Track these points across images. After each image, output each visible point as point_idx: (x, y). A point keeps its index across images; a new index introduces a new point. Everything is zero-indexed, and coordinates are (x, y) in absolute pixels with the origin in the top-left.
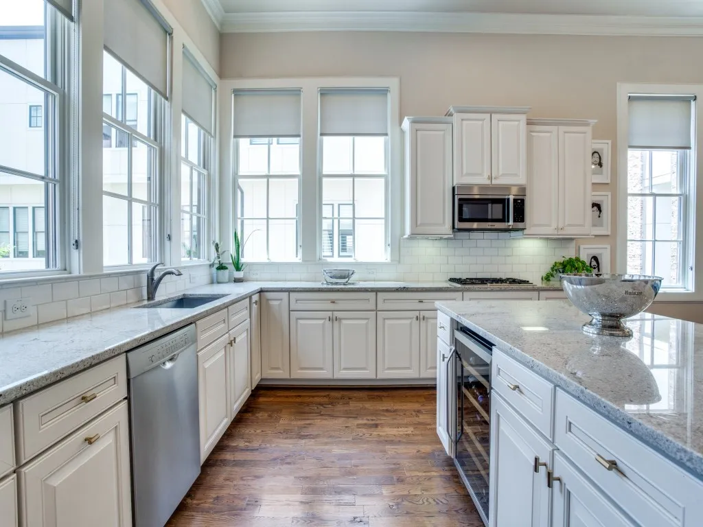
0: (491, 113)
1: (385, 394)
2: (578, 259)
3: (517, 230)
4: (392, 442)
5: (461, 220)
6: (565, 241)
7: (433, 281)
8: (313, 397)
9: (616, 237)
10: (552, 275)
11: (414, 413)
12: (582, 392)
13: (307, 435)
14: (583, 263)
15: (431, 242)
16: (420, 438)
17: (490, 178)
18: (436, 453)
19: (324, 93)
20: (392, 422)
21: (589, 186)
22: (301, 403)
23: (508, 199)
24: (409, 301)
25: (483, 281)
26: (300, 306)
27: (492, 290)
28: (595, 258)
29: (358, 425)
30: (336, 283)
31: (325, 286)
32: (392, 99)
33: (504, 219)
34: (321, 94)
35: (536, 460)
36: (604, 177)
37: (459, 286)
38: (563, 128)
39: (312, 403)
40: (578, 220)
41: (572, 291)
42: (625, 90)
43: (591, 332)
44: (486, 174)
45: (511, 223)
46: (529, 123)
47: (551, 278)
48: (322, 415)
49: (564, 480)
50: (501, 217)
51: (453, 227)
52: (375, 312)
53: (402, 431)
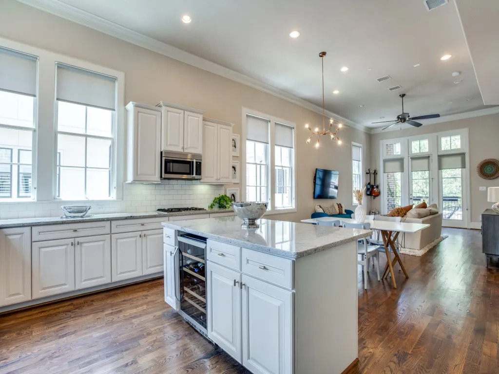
0: (184, 110)
1: (119, 291)
2: (226, 196)
3: (197, 179)
4: (135, 317)
5: (166, 172)
6: (219, 186)
7: (146, 212)
8: (58, 308)
9: (241, 184)
10: (214, 205)
11: (144, 297)
12: (253, 245)
13: (66, 334)
14: (228, 197)
15: (145, 186)
16: (152, 309)
17: (183, 148)
18: (165, 314)
19: (61, 67)
20: (131, 306)
21: (231, 157)
22: (48, 316)
23: (193, 162)
24: (135, 225)
25: (179, 210)
26: (42, 237)
27: (186, 215)
28: (233, 195)
29: (106, 315)
30: (74, 217)
31: (65, 220)
32: (118, 86)
33: (191, 173)
34: (58, 67)
35: (235, 281)
36: (237, 154)
37: (166, 213)
38: (220, 126)
39: (59, 313)
40: (225, 175)
41: (237, 210)
42: (245, 111)
43: (245, 227)
44: (181, 146)
45: (194, 175)
46: (204, 120)
47: (213, 207)
48: (72, 318)
49: (246, 284)
50: (189, 172)
51: (161, 177)
52: (109, 235)
53: (140, 309)
